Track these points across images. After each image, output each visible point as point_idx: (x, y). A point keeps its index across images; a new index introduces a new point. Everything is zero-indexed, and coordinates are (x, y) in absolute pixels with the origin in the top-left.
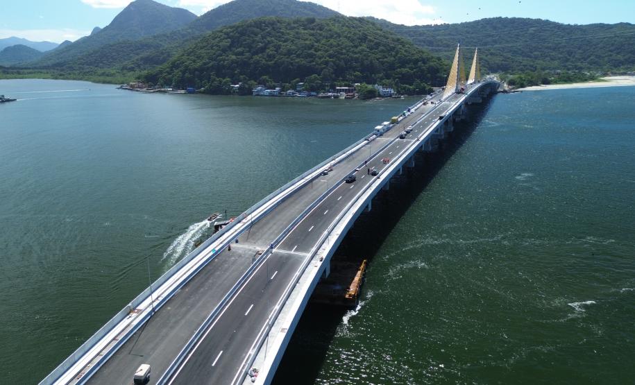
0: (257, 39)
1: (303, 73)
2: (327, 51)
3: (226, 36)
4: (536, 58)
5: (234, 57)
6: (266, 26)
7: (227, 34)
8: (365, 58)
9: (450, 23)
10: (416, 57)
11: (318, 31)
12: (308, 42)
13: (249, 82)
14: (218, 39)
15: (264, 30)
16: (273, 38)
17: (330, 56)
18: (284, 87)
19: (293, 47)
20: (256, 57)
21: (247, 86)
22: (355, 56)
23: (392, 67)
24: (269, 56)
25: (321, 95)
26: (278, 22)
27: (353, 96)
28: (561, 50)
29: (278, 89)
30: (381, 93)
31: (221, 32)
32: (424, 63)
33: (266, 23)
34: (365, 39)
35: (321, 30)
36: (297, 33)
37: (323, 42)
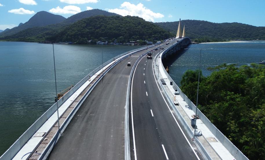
0: (97, 23)
1: (116, 36)
2: (125, 28)
3: (84, 23)
4: (203, 35)
5: (88, 30)
6: (101, 18)
7: (84, 21)
8: (140, 31)
9: (170, 22)
10: (160, 30)
11: (121, 21)
12: (118, 25)
13: (95, 39)
14: (81, 24)
15: (100, 20)
16: (104, 23)
17: (127, 30)
18: (109, 41)
19: (112, 27)
20: (97, 30)
21: (94, 41)
22: (137, 30)
23: (151, 34)
24: (102, 30)
25: (124, 44)
26: (105, 17)
27: (137, 44)
28: (212, 32)
29: (106, 42)
30: (148, 43)
31: (82, 21)
32: (163, 33)
33: (101, 17)
34: (140, 24)
35: (122, 20)
36: (113, 21)
37: (124, 25)
